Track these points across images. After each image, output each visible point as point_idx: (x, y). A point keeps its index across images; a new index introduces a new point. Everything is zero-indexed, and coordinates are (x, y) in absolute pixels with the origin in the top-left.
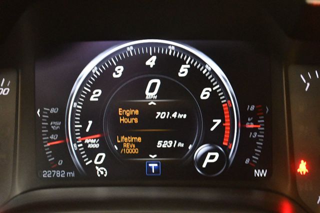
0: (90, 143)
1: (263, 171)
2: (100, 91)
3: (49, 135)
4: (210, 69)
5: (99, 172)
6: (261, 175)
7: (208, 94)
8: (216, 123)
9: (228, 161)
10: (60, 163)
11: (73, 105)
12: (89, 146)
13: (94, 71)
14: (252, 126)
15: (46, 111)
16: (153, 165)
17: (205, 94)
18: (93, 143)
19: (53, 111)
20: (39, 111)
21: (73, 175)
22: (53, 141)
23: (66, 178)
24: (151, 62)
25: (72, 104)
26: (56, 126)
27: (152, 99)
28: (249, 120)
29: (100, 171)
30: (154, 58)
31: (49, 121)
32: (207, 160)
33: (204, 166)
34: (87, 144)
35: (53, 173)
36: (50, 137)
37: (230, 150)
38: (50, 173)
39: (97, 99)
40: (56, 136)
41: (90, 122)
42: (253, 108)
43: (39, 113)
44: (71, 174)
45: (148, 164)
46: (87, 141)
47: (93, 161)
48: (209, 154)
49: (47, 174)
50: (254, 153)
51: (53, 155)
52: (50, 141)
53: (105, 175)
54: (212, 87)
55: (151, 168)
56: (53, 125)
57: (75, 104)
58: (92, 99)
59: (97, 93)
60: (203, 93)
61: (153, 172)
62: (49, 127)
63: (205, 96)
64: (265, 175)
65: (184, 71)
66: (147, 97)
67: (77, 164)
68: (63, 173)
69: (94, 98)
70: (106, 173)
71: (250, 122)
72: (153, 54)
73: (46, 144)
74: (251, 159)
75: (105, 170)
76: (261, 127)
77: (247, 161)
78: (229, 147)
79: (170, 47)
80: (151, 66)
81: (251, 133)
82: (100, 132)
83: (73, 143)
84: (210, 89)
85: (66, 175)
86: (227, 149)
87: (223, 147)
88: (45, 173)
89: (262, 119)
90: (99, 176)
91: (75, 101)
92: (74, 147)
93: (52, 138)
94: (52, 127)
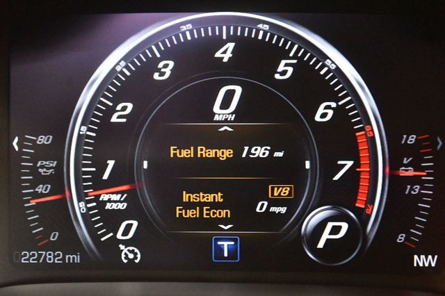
0: (110, 201)
1: (430, 257)
2: (130, 106)
3: (34, 185)
4: (333, 67)
5: (125, 254)
6: (427, 265)
7: (330, 113)
8: (344, 166)
9: (366, 238)
10: (54, 237)
11: (80, 131)
12: (108, 206)
13: (118, 69)
14: (411, 172)
15: (30, 140)
16: (226, 245)
17: (324, 113)
18: (114, 200)
19: (43, 140)
20: (16, 139)
21: (78, 259)
22: (42, 195)
23: (65, 266)
24: (226, 53)
25: (78, 128)
26: (48, 169)
27: (226, 120)
28: (405, 162)
29: (128, 253)
30: (231, 46)
31: (34, 159)
32: (326, 235)
33: (321, 245)
34: (104, 203)
35: (40, 255)
36: (37, 190)
37: (369, 216)
38: (34, 255)
39: (124, 120)
40: (47, 187)
41: (111, 163)
42: (412, 139)
43: (17, 144)
44: (74, 258)
45: (217, 240)
46: (105, 197)
47: (115, 233)
48: (330, 225)
49: (28, 257)
50: (413, 224)
51: (41, 222)
52: (36, 195)
53: (137, 261)
54: (337, 100)
55: (221, 249)
56: (42, 167)
57: (84, 129)
58: (114, 119)
59: (124, 109)
60: (321, 110)
61: (226, 255)
62: (34, 171)
63: (324, 115)
64: (433, 265)
65: (285, 70)
66: (217, 118)
67: (85, 239)
68: (59, 255)
69: (119, 117)
70: (139, 256)
71: (406, 166)
72: (229, 39)
73: (28, 201)
74: (409, 235)
75: (136, 250)
76: (428, 175)
77: (401, 238)
78: (368, 211)
79: (260, 26)
80: (225, 60)
81: (409, 187)
82: (130, 181)
83: (79, 201)
84: (333, 105)
85: (64, 259)
86: (363, 216)
87: (356, 210)
88: (25, 255)
89: (428, 161)
90: (125, 261)
91: (83, 124)
92: (79, 207)
93: (40, 190)
94: (40, 170)
